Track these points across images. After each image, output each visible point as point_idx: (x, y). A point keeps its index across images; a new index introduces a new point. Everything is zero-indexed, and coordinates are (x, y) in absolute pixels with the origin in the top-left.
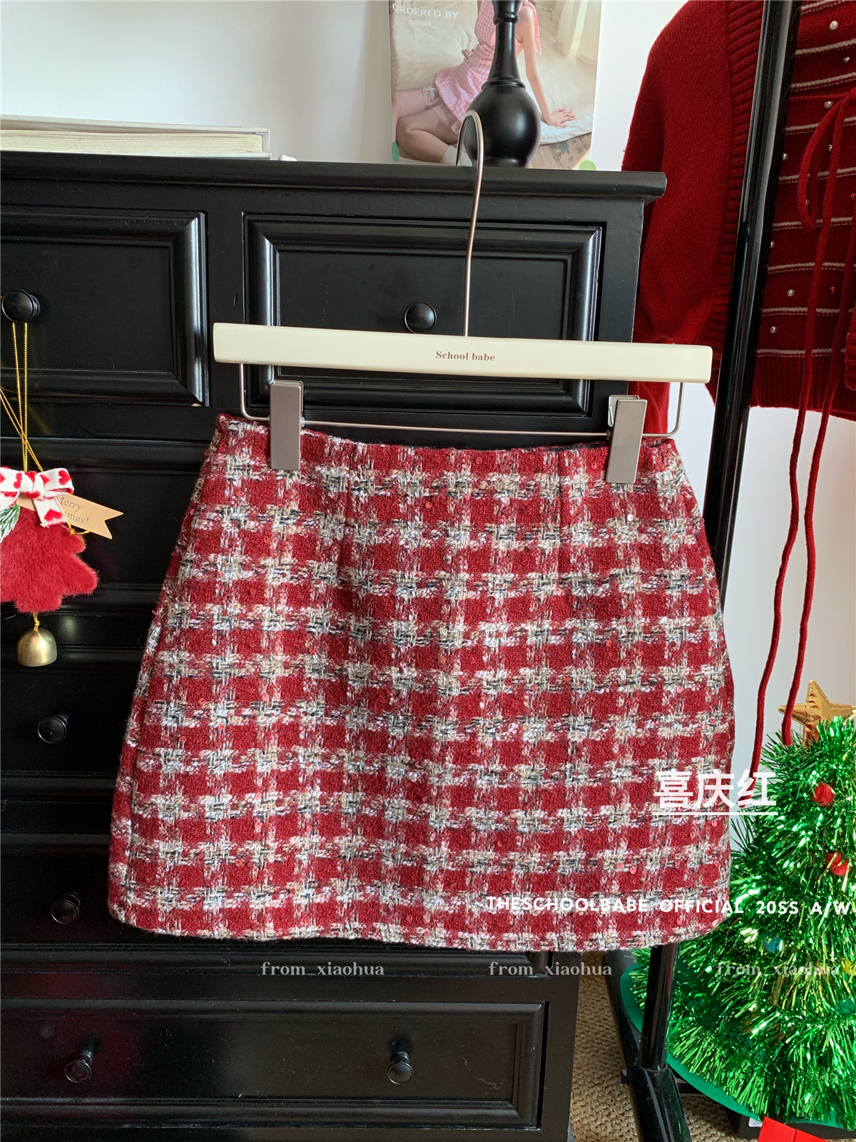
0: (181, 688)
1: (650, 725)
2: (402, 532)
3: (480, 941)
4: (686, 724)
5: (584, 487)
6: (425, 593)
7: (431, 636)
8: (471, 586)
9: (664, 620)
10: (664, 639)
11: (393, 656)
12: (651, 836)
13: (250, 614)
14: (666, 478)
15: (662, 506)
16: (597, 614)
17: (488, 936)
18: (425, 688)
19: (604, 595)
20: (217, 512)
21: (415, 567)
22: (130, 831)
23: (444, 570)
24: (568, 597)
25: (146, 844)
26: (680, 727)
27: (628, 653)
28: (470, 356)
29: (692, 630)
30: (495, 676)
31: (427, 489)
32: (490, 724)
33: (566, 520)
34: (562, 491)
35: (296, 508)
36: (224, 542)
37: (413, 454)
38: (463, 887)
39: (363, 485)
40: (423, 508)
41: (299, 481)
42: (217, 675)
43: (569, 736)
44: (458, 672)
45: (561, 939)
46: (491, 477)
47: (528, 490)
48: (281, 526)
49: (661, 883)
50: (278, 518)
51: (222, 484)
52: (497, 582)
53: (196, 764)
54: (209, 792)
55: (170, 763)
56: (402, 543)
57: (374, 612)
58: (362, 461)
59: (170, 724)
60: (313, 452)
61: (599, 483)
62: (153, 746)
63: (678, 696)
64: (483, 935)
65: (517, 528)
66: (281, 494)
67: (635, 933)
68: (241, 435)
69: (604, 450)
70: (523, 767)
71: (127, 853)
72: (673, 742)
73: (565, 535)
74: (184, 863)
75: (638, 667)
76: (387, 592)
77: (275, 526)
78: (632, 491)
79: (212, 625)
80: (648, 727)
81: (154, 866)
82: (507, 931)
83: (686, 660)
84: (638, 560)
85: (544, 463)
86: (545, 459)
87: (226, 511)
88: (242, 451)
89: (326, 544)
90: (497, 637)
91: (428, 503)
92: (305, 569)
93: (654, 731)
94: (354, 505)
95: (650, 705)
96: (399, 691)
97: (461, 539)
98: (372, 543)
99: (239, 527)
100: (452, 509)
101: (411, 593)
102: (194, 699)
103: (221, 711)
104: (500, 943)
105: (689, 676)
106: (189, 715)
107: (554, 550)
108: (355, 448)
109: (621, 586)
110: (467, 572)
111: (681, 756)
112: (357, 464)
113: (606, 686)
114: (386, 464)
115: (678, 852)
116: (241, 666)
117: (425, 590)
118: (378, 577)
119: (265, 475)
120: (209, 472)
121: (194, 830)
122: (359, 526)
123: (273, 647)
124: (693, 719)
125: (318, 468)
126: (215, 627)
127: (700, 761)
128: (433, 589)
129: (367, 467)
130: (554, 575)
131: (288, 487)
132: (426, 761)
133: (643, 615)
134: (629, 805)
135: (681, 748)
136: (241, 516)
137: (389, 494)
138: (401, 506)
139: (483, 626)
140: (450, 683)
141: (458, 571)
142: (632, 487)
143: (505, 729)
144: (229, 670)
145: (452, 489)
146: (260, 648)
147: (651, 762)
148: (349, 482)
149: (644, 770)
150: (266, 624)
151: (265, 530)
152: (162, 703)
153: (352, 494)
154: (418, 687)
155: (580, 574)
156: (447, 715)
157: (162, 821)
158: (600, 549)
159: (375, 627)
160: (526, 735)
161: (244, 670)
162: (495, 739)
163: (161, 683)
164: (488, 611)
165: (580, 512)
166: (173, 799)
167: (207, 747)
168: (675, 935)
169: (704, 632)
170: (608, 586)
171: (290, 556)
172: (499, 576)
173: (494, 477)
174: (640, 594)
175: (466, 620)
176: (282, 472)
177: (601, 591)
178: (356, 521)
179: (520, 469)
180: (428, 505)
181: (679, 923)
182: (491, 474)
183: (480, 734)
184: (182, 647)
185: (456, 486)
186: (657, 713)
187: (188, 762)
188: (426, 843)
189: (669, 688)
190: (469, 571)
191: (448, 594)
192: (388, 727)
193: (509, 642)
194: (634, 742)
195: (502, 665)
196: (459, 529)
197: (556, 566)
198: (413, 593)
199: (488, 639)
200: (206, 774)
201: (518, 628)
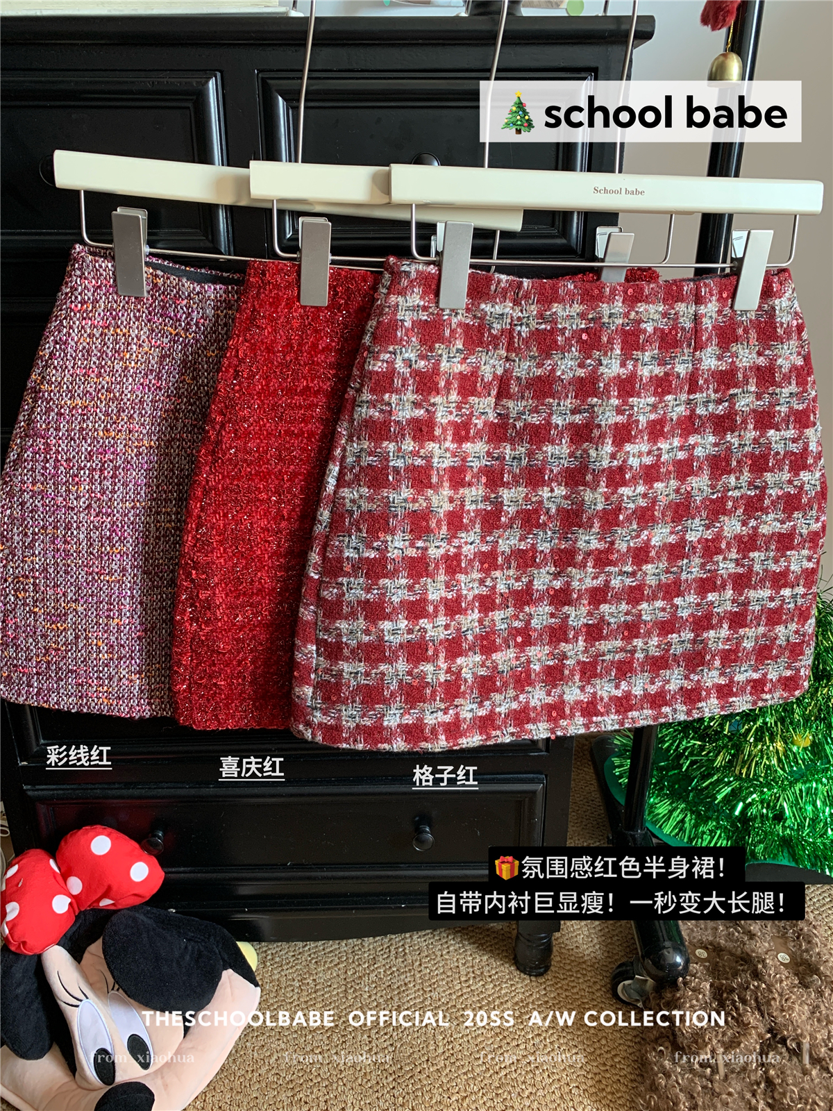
0: (361, 522)
1: (753, 523)
2: (559, 363)
3: (610, 722)
4: (783, 522)
5: (714, 315)
6: (578, 419)
7: (582, 457)
8: (619, 411)
9: (771, 432)
10: (770, 449)
11: (546, 478)
12: (749, 618)
13: (422, 451)
14: (784, 305)
15: (779, 330)
16: (715, 429)
17: (616, 717)
18: (572, 503)
19: (722, 413)
20: (390, 352)
21: (570, 396)
22: (315, 655)
23: (596, 397)
24: (692, 417)
25: (331, 666)
26: (778, 525)
27: (738, 462)
28: (623, 191)
29: (794, 441)
30: (634, 491)
31: (584, 321)
32: (626, 533)
33: (699, 346)
34: (697, 319)
35: (461, 347)
36: (398, 382)
37: (572, 287)
38: (595, 676)
39: (525, 319)
40: (580, 341)
41: (463, 319)
42: (393, 509)
43: (687, 537)
44: (603, 489)
45: (675, 711)
46: (639, 308)
47: (669, 318)
48: (448, 364)
49: (753, 657)
50: (445, 357)
51: (395, 324)
52: (641, 406)
53: (376, 591)
54: (388, 617)
55: (352, 591)
56: (559, 373)
57: (531, 439)
58: (527, 296)
59: (352, 555)
60: (478, 290)
61: (727, 311)
62: (336, 576)
63: (779, 498)
64: (612, 717)
65: (658, 355)
66: (447, 333)
67: (731, 700)
68: (413, 275)
69: (733, 279)
70: (650, 566)
71: (313, 676)
72: (771, 538)
73: (696, 360)
74: (366, 682)
75: (746, 474)
76: (544, 419)
77: (443, 365)
78: (753, 318)
79: (389, 462)
80: (751, 525)
81: (338, 685)
82: (630, 711)
83: (787, 467)
84: (755, 380)
85: (685, 293)
86: (685, 288)
87: (398, 351)
88: (413, 292)
89: (486, 380)
90: (639, 456)
91: (584, 335)
92: (467, 406)
93: (755, 529)
94: (516, 340)
95: (754, 506)
96: (549, 509)
97: (612, 367)
98: (531, 375)
99: (410, 366)
100: (605, 339)
101: (565, 419)
102: (373, 533)
103: (397, 543)
104: (626, 721)
105: (789, 480)
106: (369, 546)
107: (687, 373)
108: (522, 282)
109: (738, 404)
110: (617, 398)
111: (778, 549)
112: (521, 299)
113: (719, 491)
114: (548, 299)
115: (769, 631)
116: (414, 501)
117: (577, 416)
118: (537, 406)
119: (433, 314)
120: (381, 314)
121: (375, 652)
122: (520, 360)
123: (442, 483)
124: (789, 518)
125: (483, 306)
126: (391, 464)
127: (794, 555)
128: (585, 415)
129: (531, 302)
130: (684, 397)
131: (454, 326)
132: (569, 569)
133: (754, 429)
134: (732, 592)
135: (778, 542)
136: (412, 356)
137: (549, 328)
138: (559, 338)
139: (628, 447)
140: (596, 499)
141: (609, 398)
142: (753, 314)
143: (638, 536)
144: (404, 504)
145: (606, 320)
146: (431, 483)
147: (751, 555)
148: (512, 317)
149: (746, 562)
150: (435, 460)
151: (434, 369)
152: (344, 536)
153: (514, 330)
154: (566, 504)
155: (705, 395)
156: (591, 527)
157: (346, 644)
158: (725, 371)
159: (530, 454)
160: (653, 539)
161: (417, 505)
162: (629, 545)
163: (342, 517)
164: (633, 433)
165: (709, 338)
166: (355, 624)
167: (385, 576)
168: (763, 700)
169: (805, 443)
170: (727, 404)
171: (455, 394)
172: (643, 400)
173: (641, 307)
174: (754, 411)
175: (613, 442)
176: (447, 312)
177: (720, 409)
178: (517, 356)
179: (664, 298)
180: (584, 337)
181: (766, 689)
182: (639, 304)
183: (617, 542)
184: (362, 483)
185: (610, 317)
186: (759, 513)
187: (368, 590)
188: (567, 641)
189: (771, 491)
190: (618, 397)
191: (599, 419)
192: (537, 543)
193: (648, 460)
194: (738, 538)
195: (641, 482)
196: (611, 358)
197: (686, 388)
198: (567, 419)
199: (631, 459)
200: (385, 602)
201: (655, 448)
